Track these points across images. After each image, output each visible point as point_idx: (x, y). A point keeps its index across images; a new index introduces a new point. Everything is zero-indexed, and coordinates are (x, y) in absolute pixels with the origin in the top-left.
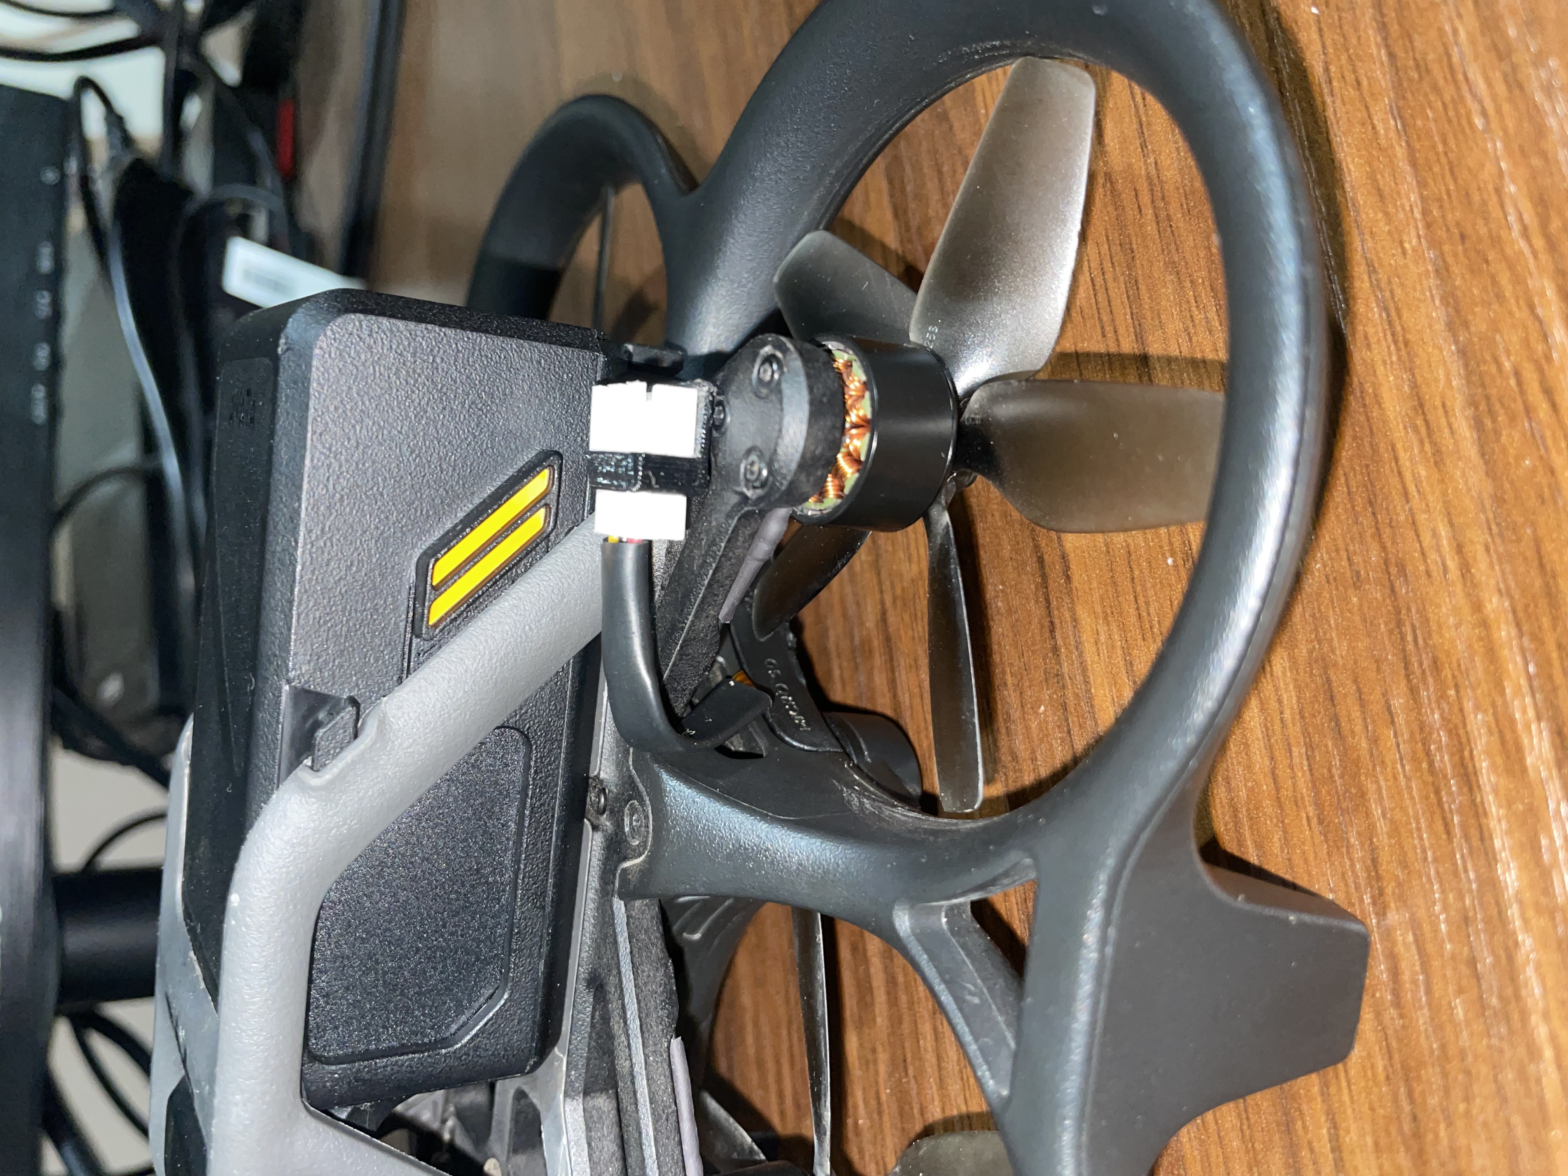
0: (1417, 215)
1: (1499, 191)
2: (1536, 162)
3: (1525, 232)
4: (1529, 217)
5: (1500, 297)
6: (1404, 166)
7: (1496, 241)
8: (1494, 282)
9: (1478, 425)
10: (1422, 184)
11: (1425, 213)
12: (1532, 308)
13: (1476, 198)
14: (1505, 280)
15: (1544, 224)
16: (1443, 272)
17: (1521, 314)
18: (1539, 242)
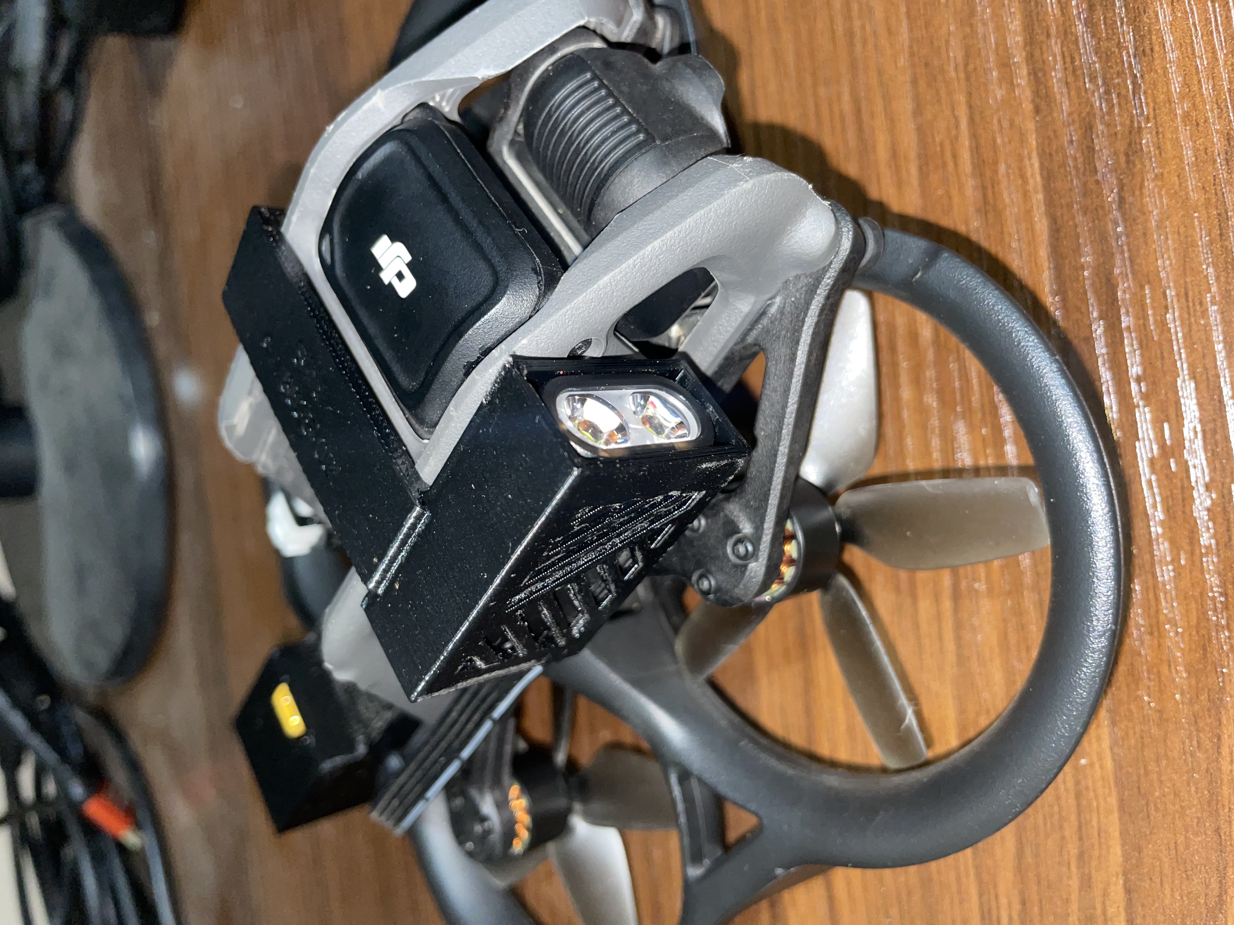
0: (906, 48)
1: (947, 42)
2: (968, 30)
3: (956, 68)
4: (960, 60)
5: (939, 101)
6: (903, 18)
7: (942, 70)
8: (937, 91)
9: (920, 169)
10: (911, 30)
11: (911, 47)
12: (953, 111)
13: (936, 44)
14: (943, 93)
15: (966, 65)
16: (915, 82)
17: (948, 112)
18: (962, 75)
